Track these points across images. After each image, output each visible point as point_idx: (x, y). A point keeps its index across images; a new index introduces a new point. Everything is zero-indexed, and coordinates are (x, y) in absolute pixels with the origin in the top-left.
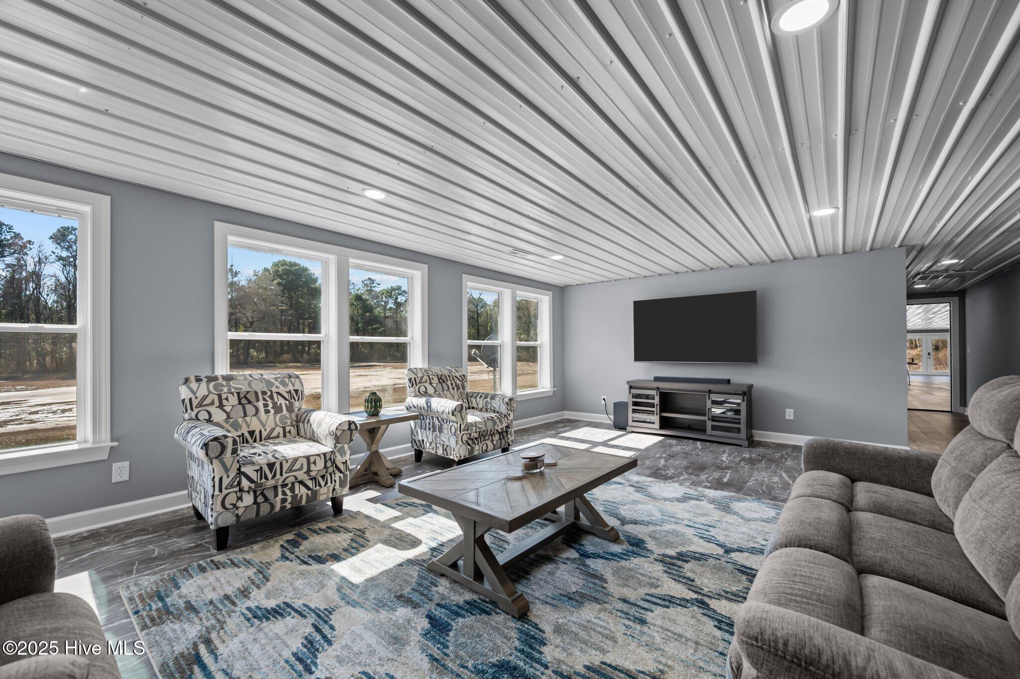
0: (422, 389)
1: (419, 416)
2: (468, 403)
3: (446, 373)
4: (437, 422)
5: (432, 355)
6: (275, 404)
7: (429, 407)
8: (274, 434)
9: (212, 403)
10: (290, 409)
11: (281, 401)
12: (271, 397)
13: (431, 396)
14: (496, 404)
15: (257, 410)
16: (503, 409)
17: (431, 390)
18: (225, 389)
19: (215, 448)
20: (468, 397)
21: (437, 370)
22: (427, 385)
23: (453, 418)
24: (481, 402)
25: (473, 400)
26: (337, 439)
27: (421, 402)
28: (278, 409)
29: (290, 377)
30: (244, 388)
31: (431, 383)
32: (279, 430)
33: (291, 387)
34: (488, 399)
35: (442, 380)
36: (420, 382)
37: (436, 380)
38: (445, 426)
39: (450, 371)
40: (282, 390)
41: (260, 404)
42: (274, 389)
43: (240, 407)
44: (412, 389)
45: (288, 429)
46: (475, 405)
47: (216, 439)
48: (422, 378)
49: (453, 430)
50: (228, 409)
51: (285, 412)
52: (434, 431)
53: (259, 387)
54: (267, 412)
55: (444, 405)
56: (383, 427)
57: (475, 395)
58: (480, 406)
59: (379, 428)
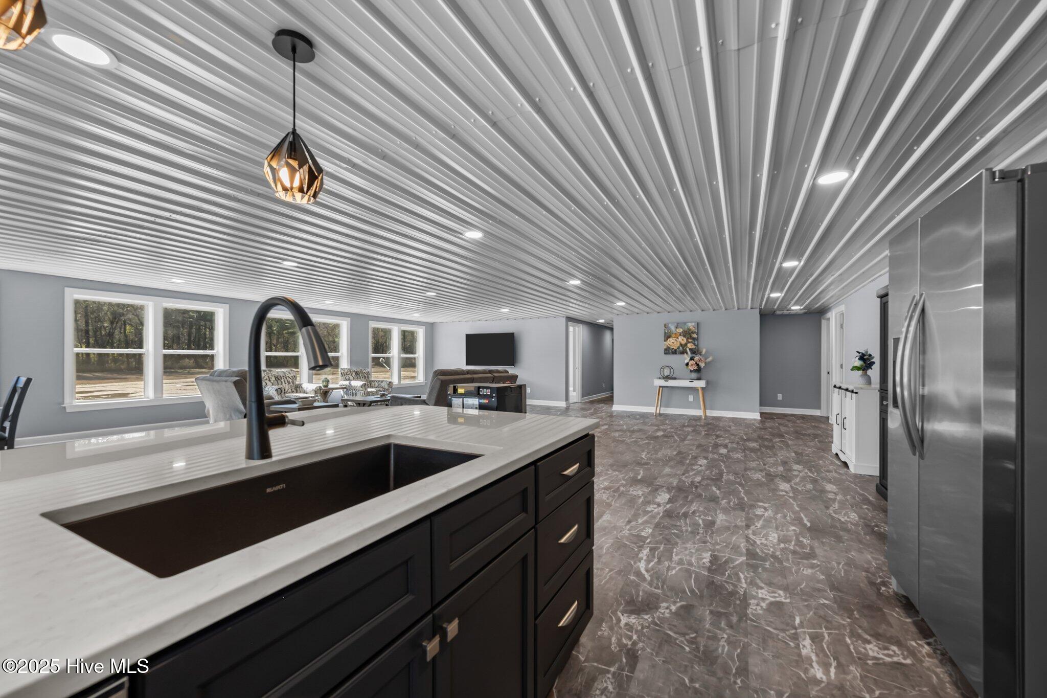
0: (347, 378)
1: (346, 389)
2: (370, 384)
3: (359, 370)
4: (354, 391)
5: (352, 362)
6: (288, 381)
7: (351, 385)
8: (288, 392)
9: (267, 379)
10: (293, 383)
11: (290, 380)
12: (286, 378)
13: (351, 380)
14: (383, 384)
15: (282, 383)
16: (386, 387)
17: (351, 378)
18: (270, 375)
19: (279, 391)
20: (371, 382)
21: (354, 369)
22: (350, 376)
23: (361, 389)
24: (376, 384)
25: (373, 383)
26: (316, 392)
27: (347, 383)
28: (289, 383)
29: (291, 371)
30: (276, 375)
31: (351, 375)
32: (290, 390)
33: (292, 375)
34: (380, 383)
35: (357, 373)
36: (346, 374)
37: (354, 374)
38: (358, 393)
39: (362, 370)
40: (289, 375)
41: (283, 380)
42: (286, 375)
43: (276, 381)
44: (342, 378)
45: (293, 390)
46: (373, 385)
47: (279, 388)
48: (347, 372)
49: (361, 394)
50: (272, 382)
51: (291, 384)
52: (353, 395)
53: (281, 374)
54: (285, 383)
55: (357, 383)
56: (331, 391)
57: (374, 381)
58: (376, 386)
59: (329, 391)
